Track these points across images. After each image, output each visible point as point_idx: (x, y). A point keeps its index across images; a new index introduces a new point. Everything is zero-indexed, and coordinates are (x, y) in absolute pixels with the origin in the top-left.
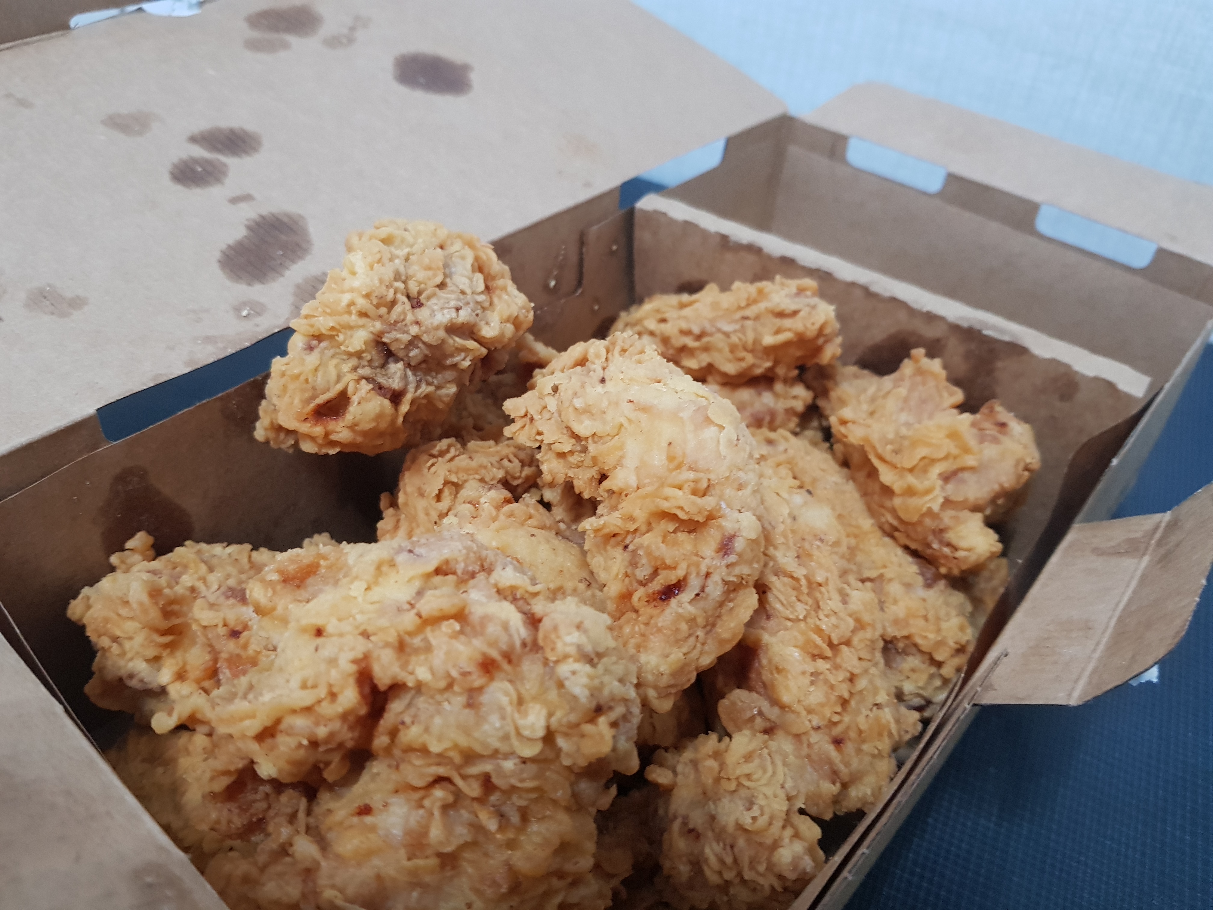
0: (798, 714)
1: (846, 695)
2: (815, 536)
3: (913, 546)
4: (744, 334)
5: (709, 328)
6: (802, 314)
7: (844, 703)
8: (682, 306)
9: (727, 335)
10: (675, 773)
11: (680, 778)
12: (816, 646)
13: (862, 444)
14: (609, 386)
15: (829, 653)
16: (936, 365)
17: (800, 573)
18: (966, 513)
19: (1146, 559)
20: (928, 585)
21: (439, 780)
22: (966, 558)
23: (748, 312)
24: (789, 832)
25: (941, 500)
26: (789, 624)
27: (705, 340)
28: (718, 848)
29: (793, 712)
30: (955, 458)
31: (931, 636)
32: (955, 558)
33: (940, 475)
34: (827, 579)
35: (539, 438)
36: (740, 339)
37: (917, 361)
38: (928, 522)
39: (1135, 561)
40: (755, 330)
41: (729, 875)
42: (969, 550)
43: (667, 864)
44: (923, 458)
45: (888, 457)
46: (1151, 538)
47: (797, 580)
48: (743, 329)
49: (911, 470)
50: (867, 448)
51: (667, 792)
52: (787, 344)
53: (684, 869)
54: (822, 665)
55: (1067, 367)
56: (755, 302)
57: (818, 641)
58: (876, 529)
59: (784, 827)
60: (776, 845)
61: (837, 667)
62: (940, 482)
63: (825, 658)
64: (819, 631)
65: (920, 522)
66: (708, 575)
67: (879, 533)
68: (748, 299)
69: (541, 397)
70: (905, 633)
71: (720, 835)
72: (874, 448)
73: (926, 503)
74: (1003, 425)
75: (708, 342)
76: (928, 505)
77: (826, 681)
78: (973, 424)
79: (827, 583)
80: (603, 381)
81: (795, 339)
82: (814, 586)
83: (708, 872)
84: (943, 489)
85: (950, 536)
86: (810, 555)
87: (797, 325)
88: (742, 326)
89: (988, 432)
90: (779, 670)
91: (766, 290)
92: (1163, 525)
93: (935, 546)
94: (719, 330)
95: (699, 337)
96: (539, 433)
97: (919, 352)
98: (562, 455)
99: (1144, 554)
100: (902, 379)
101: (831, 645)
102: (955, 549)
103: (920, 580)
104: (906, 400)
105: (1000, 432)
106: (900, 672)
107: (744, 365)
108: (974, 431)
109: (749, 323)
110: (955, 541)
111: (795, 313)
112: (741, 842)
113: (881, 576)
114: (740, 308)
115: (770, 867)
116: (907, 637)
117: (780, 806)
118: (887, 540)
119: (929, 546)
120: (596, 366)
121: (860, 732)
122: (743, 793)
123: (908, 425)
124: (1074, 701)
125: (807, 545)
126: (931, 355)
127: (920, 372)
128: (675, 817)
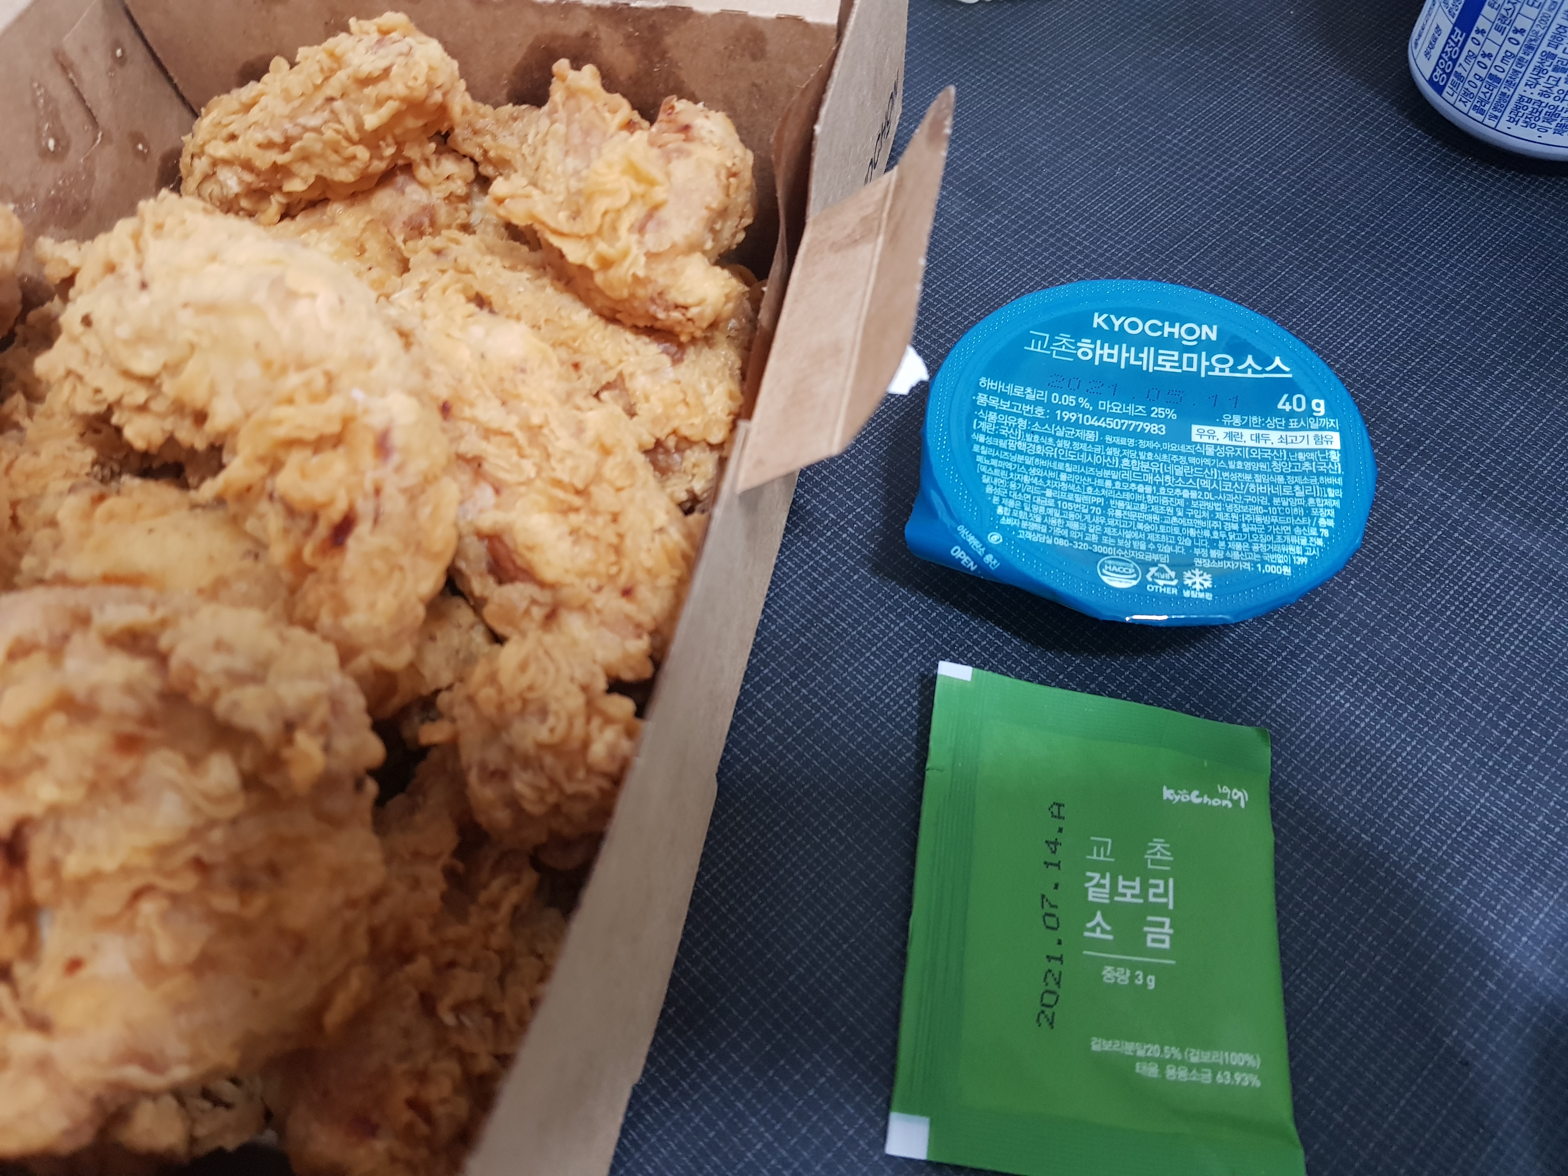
0: (572, 585)
1: (614, 540)
2: (514, 368)
3: (641, 324)
4: (339, 122)
5: (293, 131)
6: (395, 69)
7: (618, 550)
8: (247, 108)
9: (317, 130)
10: (453, 720)
11: (460, 724)
12: (562, 502)
13: (529, 223)
14: (157, 289)
15: (577, 501)
16: (588, 78)
17: (511, 423)
18: (681, 260)
19: (881, 239)
20: (676, 361)
21: (138, 895)
22: (701, 314)
23: (330, 90)
24: (596, 722)
25: (643, 260)
26: (523, 489)
27: (296, 146)
28: (527, 776)
29: (566, 585)
30: (643, 196)
31: (697, 421)
32: (689, 320)
33: (631, 229)
34: (546, 416)
35: (99, 397)
36: (338, 132)
37: (563, 79)
38: (641, 292)
39: (871, 246)
40: (349, 111)
41: (552, 798)
42: (699, 304)
43: (482, 819)
44: (605, 213)
45: (565, 228)
46: (882, 211)
47: (509, 434)
48: (335, 117)
49: (599, 232)
50: (537, 227)
51: (453, 746)
52: (397, 117)
53: (502, 816)
54: (575, 519)
55: (742, 15)
56: (333, 72)
57: (560, 494)
58: (596, 318)
59: (588, 720)
60: (586, 744)
61: (595, 512)
62: (635, 237)
63: (577, 510)
64: (558, 483)
65: (633, 296)
66: (378, 491)
67: (600, 323)
68: (322, 70)
69: (75, 340)
70: (668, 430)
71: (526, 762)
72: (543, 223)
73: (628, 270)
74: (686, 128)
75: (302, 149)
76: (631, 272)
77: (588, 536)
78: (652, 143)
79: (547, 421)
80: (144, 286)
81: (404, 107)
82: (534, 432)
83: (529, 807)
84: (640, 243)
85: (675, 296)
86: (518, 397)
87: (397, 87)
88: (332, 111)
89: (670, 146)
90: (530, 549)
91: (338, 51)
92: (892, 187)
93: (661, 315)
94: (306, 129)
95: (285, 146)
96: (98, 391)
97: (562, 65)
98: (143, 408)
99: (878, 234)
100: (554, 111)
101: (578, 492)
102: (686, 308)
103: (666, 360)
104: (567, 139)
105: (687, 140)
106: (685, 472)
107: (358, 164)
108: (655, 151)
109: (338, 105)
110: (681, 300)
111: (387, 71)
112: (548, 760)
113: (621, 375)
114: (317, 88)
115: (590, 770)
116: (674, 432)
117: (577, 701)
118: (611, 327)
119: (655, 319)
120: (128, 267)
121: (649, 571)
122: (532, 708)
123: (576, 173)
124: (835, 449)
125: (507, 385)
126: (577, 65)
127: (571, 93)
128: (469, 768)
